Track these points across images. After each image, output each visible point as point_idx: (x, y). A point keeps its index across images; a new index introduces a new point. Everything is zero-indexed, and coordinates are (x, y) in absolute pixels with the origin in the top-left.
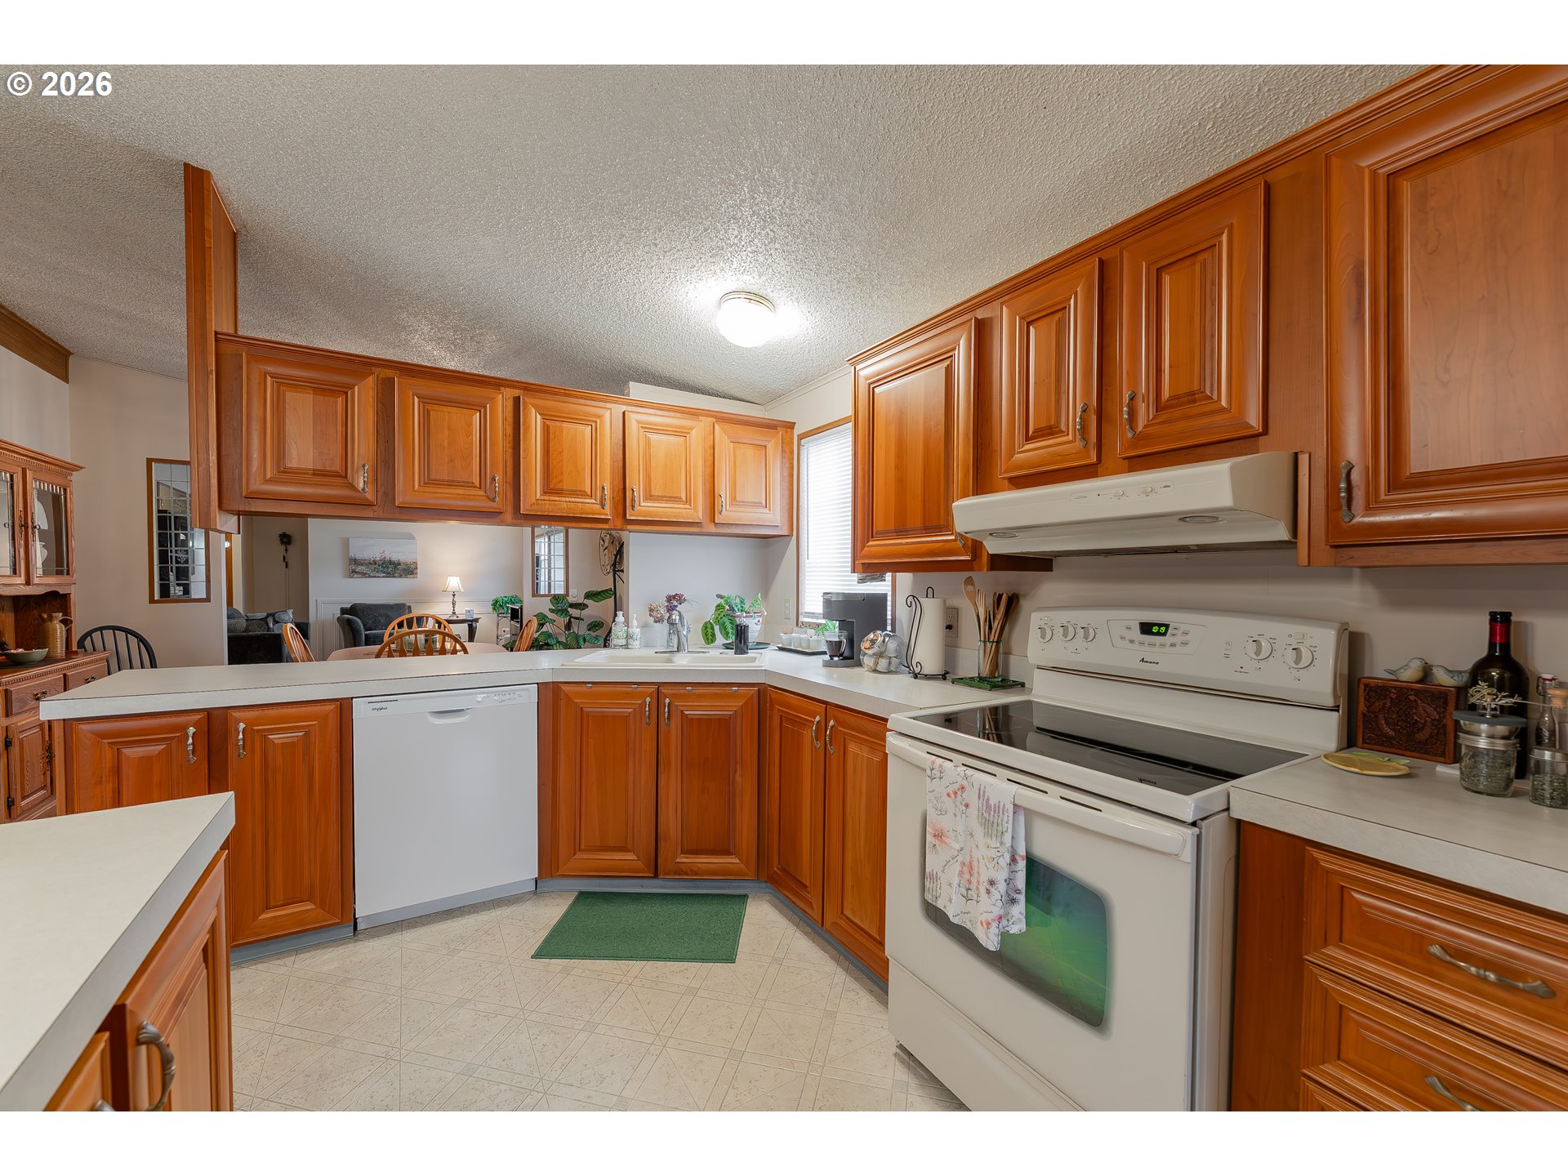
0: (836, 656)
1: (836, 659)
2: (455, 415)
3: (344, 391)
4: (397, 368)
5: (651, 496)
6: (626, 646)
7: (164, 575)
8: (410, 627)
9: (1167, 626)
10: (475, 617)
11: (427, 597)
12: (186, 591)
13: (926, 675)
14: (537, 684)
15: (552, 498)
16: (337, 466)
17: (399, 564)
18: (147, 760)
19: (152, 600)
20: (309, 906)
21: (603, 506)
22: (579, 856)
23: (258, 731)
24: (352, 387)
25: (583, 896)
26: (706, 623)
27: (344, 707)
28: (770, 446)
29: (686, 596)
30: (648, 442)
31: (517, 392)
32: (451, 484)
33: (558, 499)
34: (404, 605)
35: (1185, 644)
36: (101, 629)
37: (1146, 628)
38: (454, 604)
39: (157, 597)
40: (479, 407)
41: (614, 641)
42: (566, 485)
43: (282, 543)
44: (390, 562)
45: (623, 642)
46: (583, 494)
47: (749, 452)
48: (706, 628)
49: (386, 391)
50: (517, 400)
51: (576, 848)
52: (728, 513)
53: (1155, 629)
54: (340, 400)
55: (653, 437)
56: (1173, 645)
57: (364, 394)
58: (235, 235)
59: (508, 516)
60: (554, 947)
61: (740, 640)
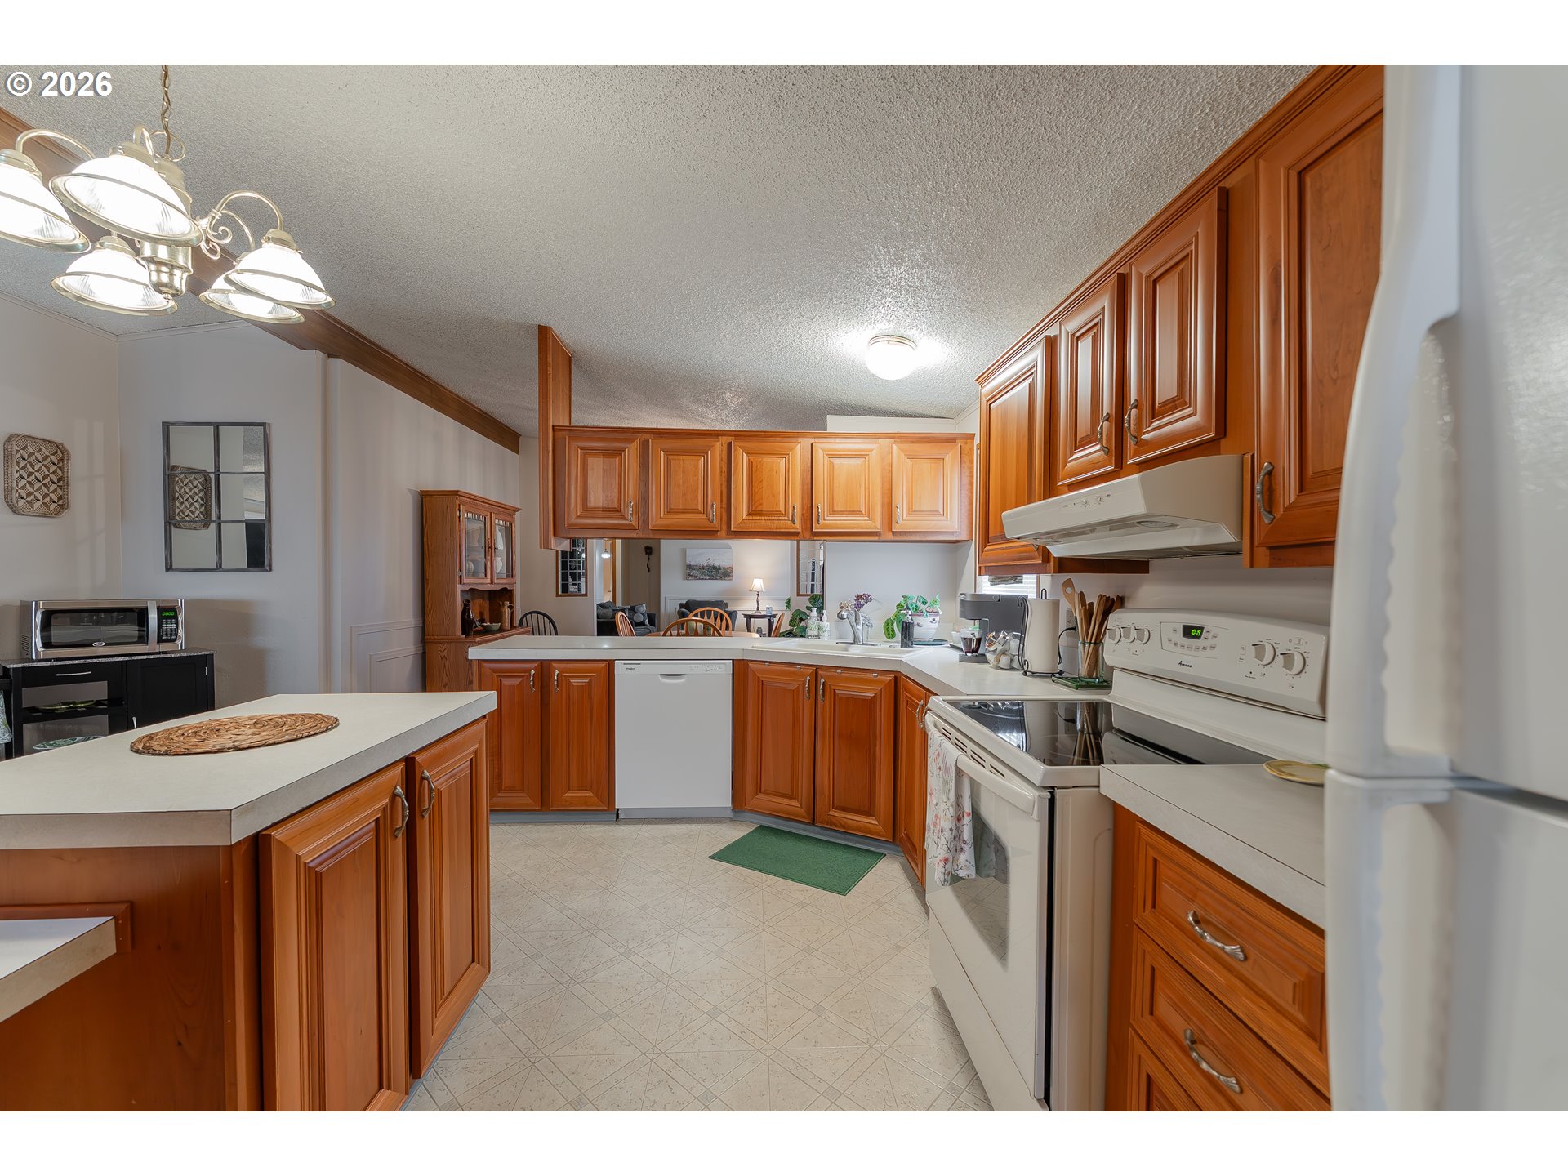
0: (969, 652)
1: (969, 655)
2: (686, 462)
3: (619, 453)
4: (652, 433)
5: (834, 511)
6: (818, 637)
7: (564, 578)
8: (702, 617)
9: (1202, 629)
10: (773, 613)
11: (739, 595)
12: (579, 589)
13: (1033, 673)
14: (733, 660)
15: (754, 518)
16: (615, 505)
17: (720, 569)
18: (512, 686)
19: (557, 595)
20: (590, 794)
21: (793, 521)
22: (760, 796)
23: (565, 676)
24: (623, 450)
25: (762, 828)
26: (888, 620)
27: (610, 664)
28: (947, 459)
29: (872, 596)
30: (832, 465)
31: (730, 439)
32: (685, 511)
33: (758, 518)
34: (722, 601)
35: (1213, 647)
36: (531, 613)
37: (1188, 631)
38: (758, 602)
39: (560, 593)
40: (703, 453)
41: (809, 632)
42: (764, 508)
43: (647, 553)
44: (714, 568)
45: (816, 633)
46: (778, 513)
47: (926, 466)
48: (888, 624)
49: (644, 449)
50: (729, 444)
51: (759, 789)
52: (904, 521)
53: (1193, 632)
54: (617, 460)
55: (836, 461)
56: (1204, 648)
57: (632, 452)
58: (570, 359)
59: (723, 533)
60: (729, 855)
61: (908, 635)
